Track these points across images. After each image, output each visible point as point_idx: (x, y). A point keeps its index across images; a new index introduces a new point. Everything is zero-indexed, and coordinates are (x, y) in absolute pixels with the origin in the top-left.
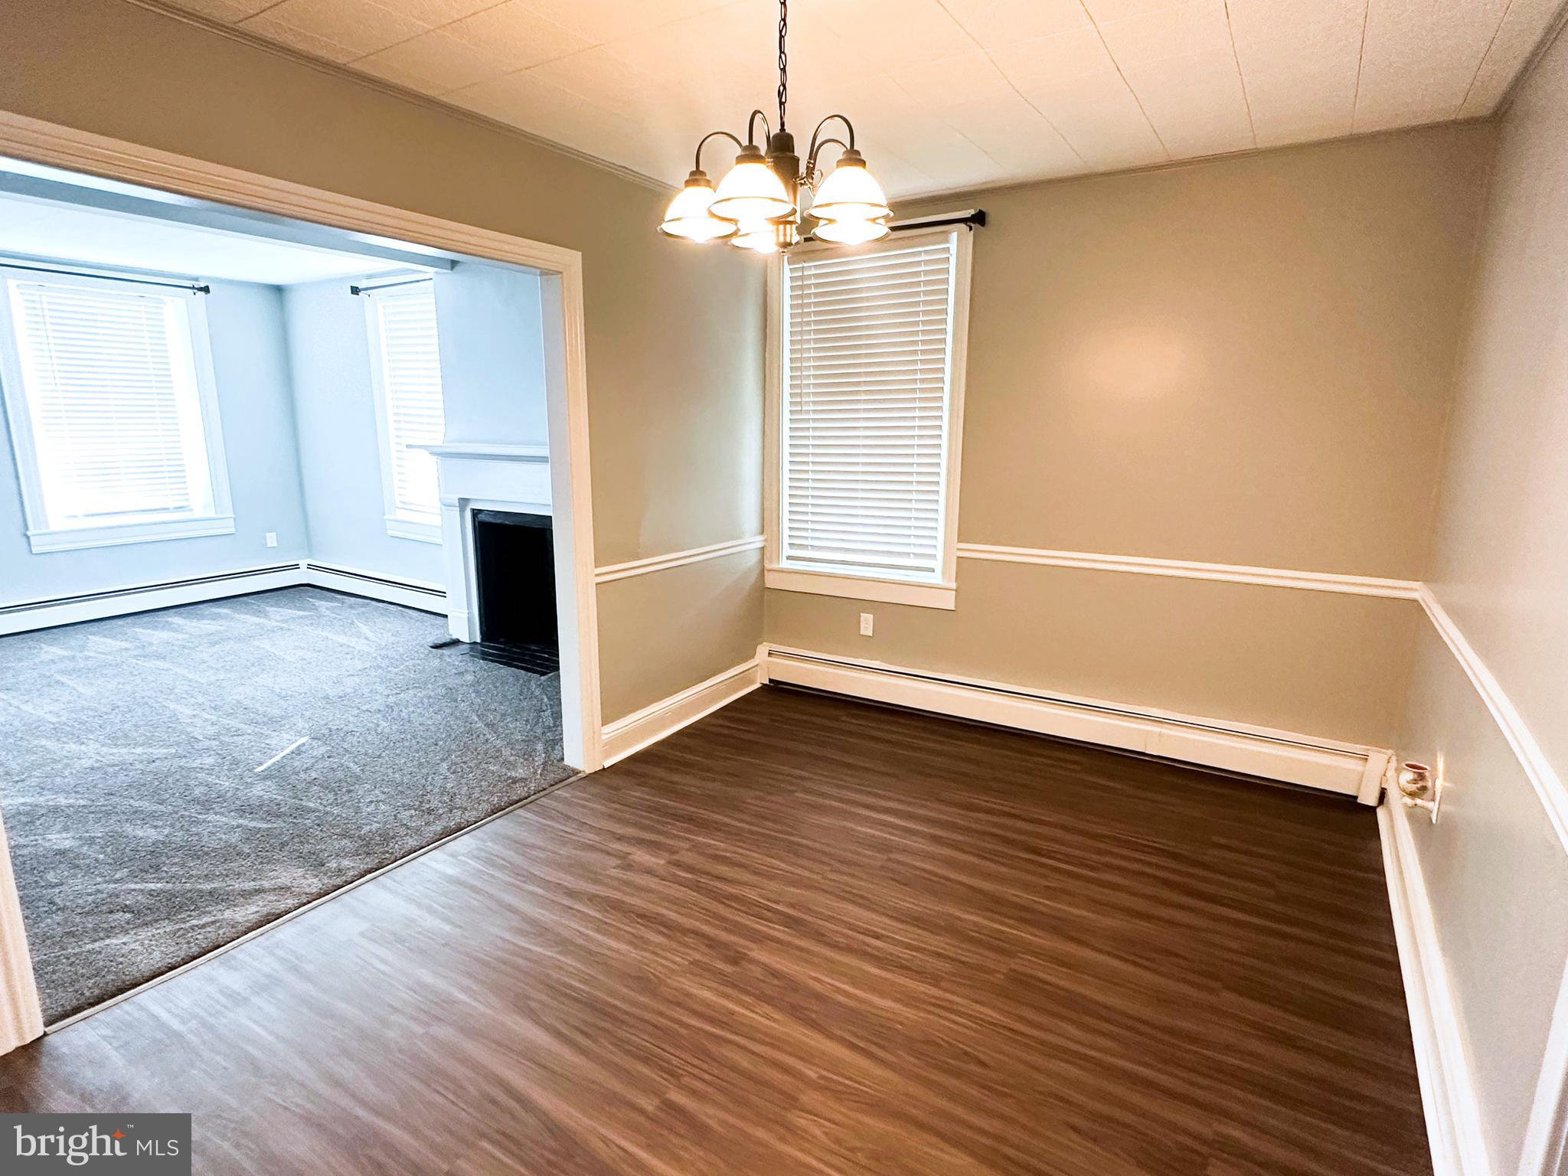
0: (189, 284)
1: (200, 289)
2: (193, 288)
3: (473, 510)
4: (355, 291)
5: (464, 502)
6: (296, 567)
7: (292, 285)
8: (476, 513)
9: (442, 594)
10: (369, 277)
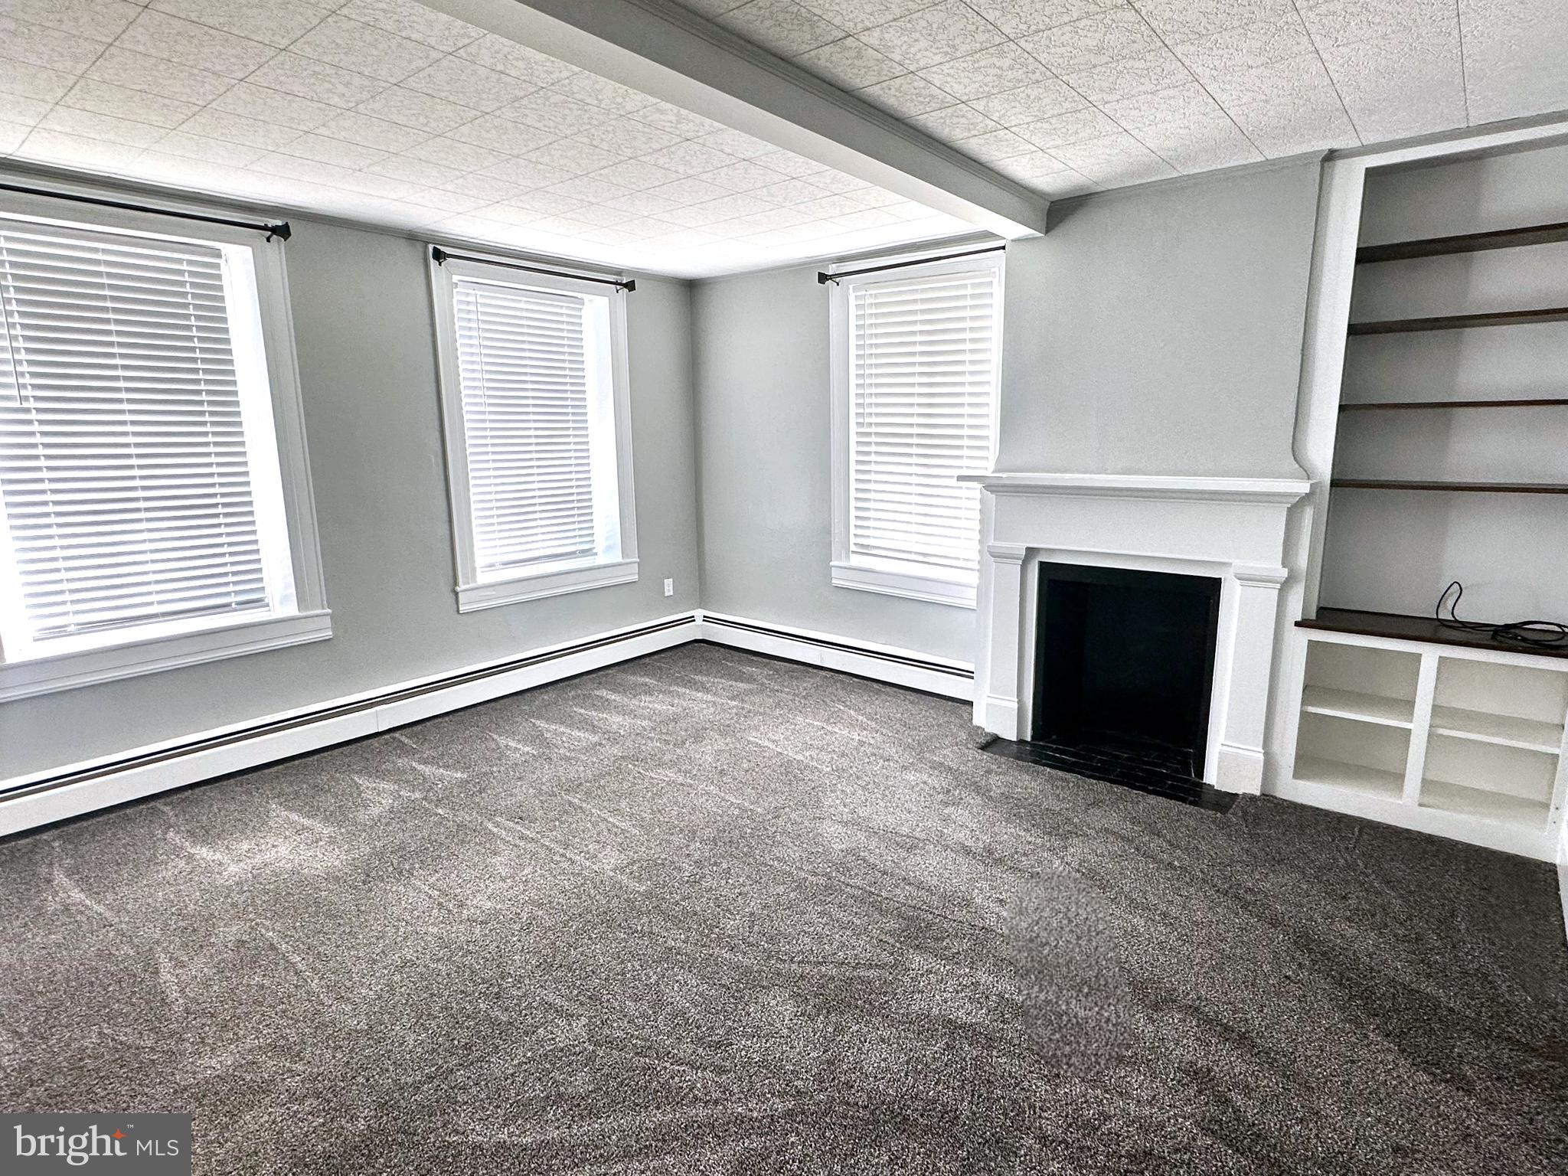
0: (611, 278)
1: (626, 285)
2: (616, 283)
3: (1042, 564)
4: (823, 278)
5: (1031, 552)
6: (692, 619)
7: (709, 278)
8: (1044, 566)
9: (968, 674)
10: (842, 259)
